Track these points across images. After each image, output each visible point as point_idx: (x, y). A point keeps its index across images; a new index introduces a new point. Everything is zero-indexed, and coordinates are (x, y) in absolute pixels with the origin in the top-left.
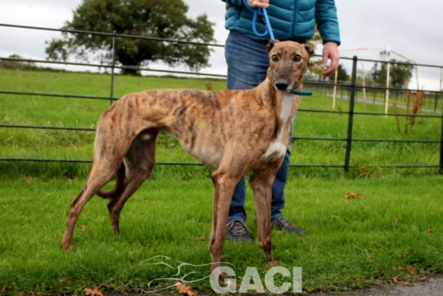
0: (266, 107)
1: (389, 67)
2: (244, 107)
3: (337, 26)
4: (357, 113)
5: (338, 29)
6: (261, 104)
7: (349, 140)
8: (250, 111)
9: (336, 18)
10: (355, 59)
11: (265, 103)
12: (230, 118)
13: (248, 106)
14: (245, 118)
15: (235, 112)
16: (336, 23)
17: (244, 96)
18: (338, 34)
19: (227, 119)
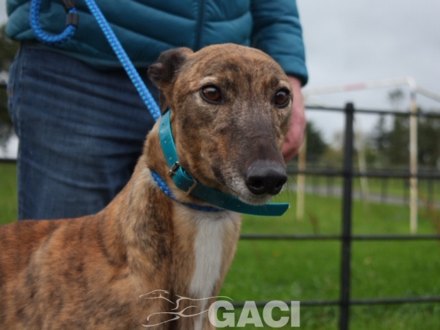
0: (136, 268)
1: (413, 123)
2: (66, 274)
3: (300, 35)
4: (360, 239)
5: (302, 44)
6: (121, 261)
7: (345, 304)
8: (84, 284)
9: (295, 14)
10: (350, 110)
11: (133, 253)
12: (29, 311)
13: (80, 269)
14: (68, 307)
15: (43, 291)
16: (298, 27)
17: (68, 238)
18: (301, 56)
19: (20, 314)
